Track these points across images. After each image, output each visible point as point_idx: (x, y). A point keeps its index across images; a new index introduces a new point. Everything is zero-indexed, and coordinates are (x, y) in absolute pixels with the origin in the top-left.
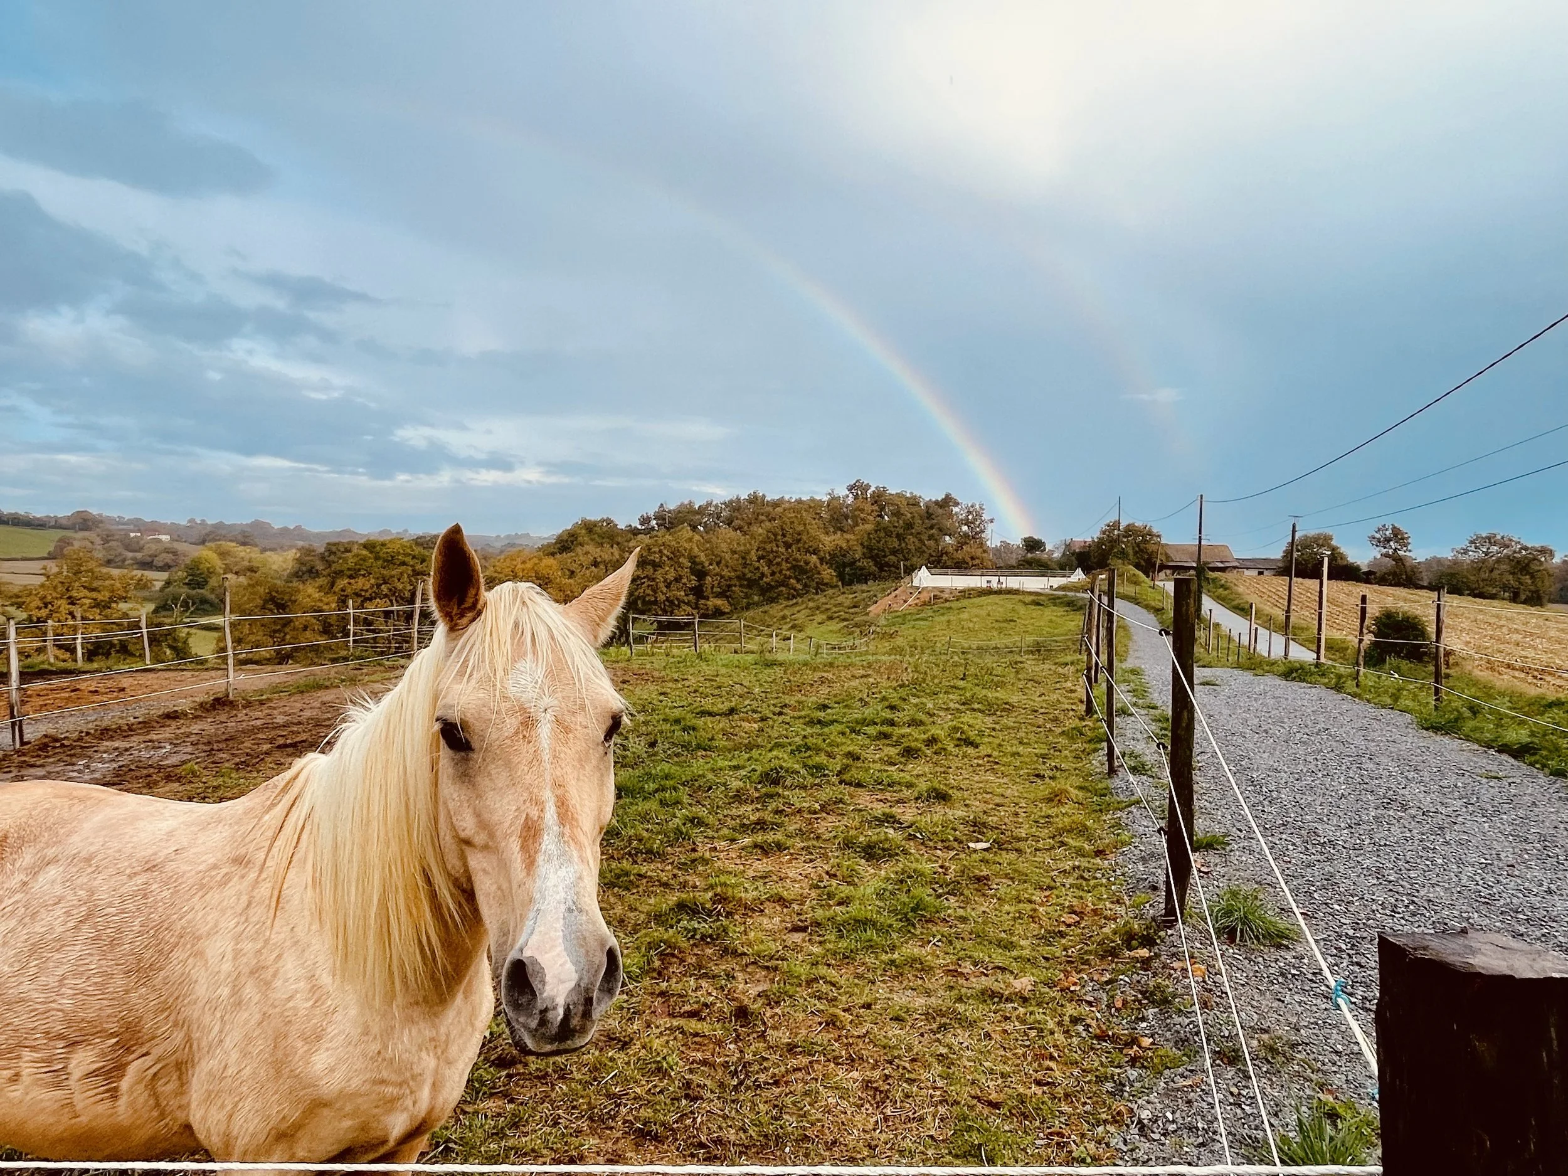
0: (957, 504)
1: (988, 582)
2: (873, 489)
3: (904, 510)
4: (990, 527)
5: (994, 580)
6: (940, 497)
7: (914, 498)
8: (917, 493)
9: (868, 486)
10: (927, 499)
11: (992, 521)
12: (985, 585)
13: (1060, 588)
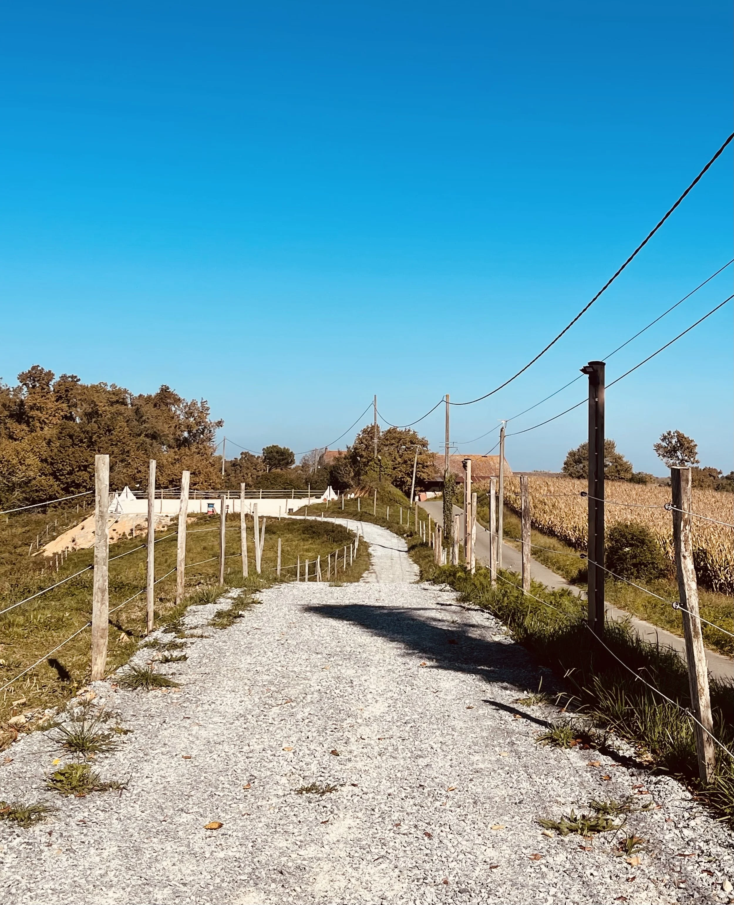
0: (178, 401)
1: (209, 505)
2: (57, 379)
3: (103, 407)
4: (218, 434)
5: (217, 503)
6: (154, 391)
7: (117, 392)
8: (121, 385)
9: (50, 375)
10: (136, 395)
11: (219, 424)
12: (205, 510)
13: (301, 511)
